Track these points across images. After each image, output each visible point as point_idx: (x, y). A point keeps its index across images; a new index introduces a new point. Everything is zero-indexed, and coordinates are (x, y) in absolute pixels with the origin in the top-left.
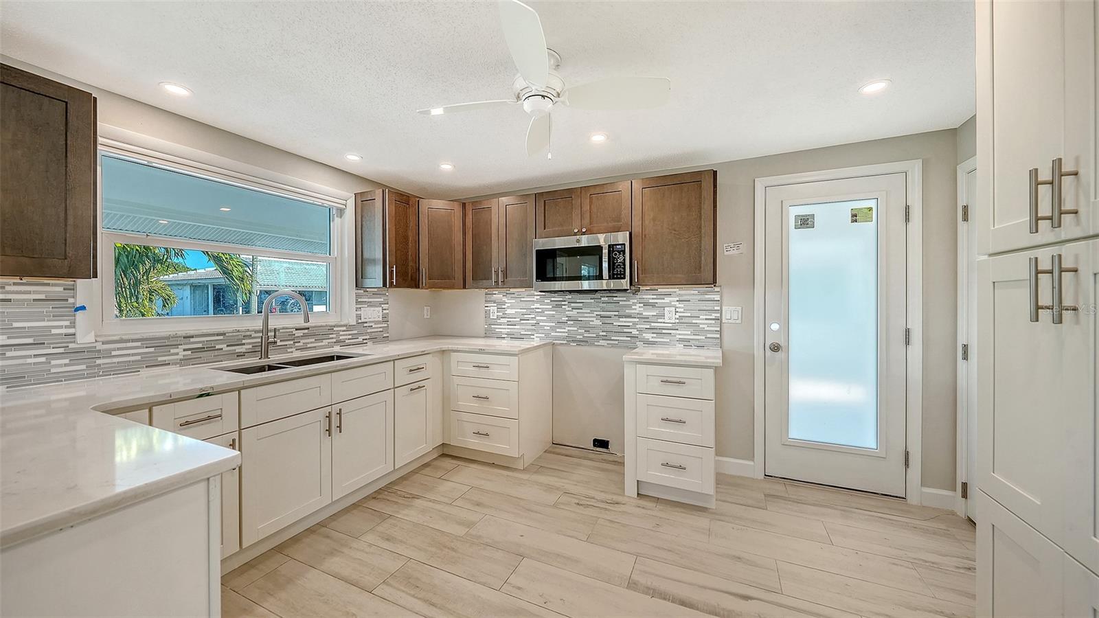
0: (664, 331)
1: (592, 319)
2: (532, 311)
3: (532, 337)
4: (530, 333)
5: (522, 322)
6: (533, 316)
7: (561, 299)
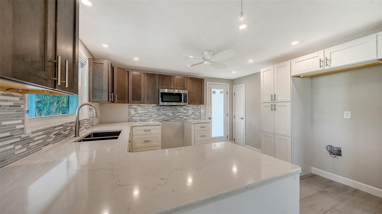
0: (189, 116)
1: (170, 114)
2: (150, 112)
3: (149, 120)
4: (148, 119)
5: (145, 115)
6: (150, 113)
7: (160, 108)
